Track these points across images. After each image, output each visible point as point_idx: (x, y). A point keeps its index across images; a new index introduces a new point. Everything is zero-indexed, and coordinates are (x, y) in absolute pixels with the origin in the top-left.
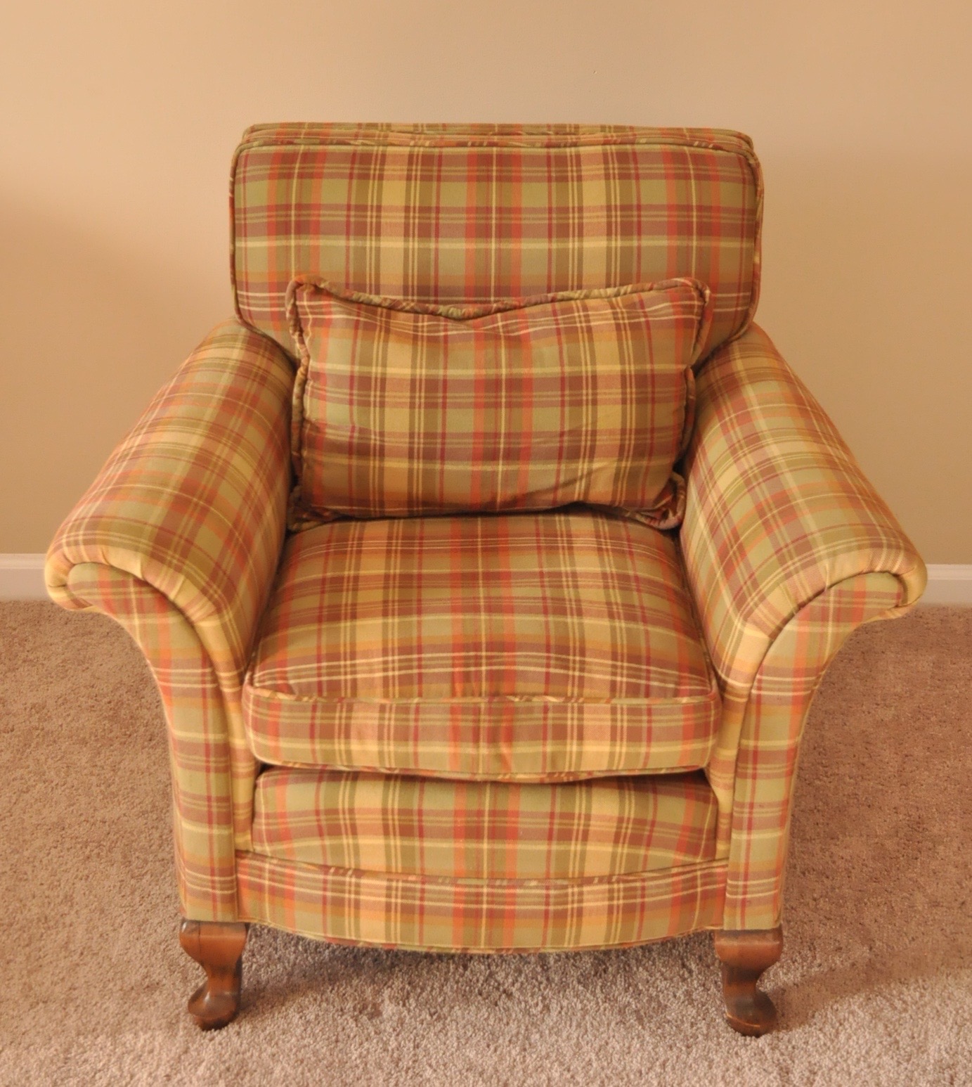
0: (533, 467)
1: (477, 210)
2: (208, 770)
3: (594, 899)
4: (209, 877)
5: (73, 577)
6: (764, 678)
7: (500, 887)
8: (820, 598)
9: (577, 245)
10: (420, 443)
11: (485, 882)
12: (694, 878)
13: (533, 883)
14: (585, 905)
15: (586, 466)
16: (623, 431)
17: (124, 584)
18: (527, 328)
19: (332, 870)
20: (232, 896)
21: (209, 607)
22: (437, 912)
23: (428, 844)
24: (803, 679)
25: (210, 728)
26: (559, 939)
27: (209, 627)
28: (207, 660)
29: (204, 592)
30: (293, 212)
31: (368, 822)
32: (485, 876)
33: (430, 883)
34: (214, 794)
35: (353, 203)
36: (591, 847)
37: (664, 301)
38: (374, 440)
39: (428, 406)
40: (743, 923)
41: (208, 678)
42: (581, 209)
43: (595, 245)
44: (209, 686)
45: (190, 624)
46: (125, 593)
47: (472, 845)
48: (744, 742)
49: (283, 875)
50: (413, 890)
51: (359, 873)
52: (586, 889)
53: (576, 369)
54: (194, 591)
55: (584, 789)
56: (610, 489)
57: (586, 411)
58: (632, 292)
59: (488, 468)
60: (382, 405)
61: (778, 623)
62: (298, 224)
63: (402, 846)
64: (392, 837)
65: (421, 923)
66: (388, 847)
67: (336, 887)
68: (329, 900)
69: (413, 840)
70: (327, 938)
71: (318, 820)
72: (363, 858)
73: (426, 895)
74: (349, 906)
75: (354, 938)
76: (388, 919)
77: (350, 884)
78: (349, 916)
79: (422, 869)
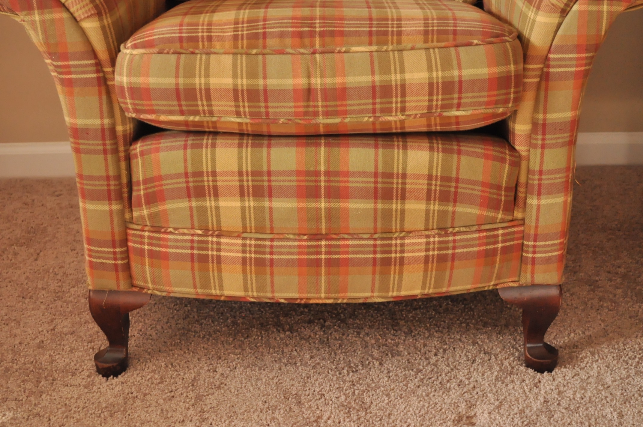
2: (104, 152)
3: (413, 250)
4: (111, 250)
7: (336, 240)
12: (495, 236)
14: (406, 255)
22: (285, 264)
23: (276, 203)
24: (583, 55)
25: (104, 114)
26: (385, 287)
27: (92, 27)
31: (227, 183)
33: (278, 240)
36: (409, 205)
47: (312, 204)
48: (536, 116)
49: (158, 239)
50: (265, 247)
51: (220, 233)
52: (407, 241)
63: (254, 207)
64: (246, 198)
65: (272, 274)
66: (243, 209)
67: (201, 245)
68: (196, 258)
69: (264, 201)
70: (197, 294)
71: (187, 182)
72: (223, 219)
73: (275, 250)
74: (213, 262)
75: (218, 292)
76: (244, 272)
77: (212, 242)
78: (213, 271)
79: (272, 228)
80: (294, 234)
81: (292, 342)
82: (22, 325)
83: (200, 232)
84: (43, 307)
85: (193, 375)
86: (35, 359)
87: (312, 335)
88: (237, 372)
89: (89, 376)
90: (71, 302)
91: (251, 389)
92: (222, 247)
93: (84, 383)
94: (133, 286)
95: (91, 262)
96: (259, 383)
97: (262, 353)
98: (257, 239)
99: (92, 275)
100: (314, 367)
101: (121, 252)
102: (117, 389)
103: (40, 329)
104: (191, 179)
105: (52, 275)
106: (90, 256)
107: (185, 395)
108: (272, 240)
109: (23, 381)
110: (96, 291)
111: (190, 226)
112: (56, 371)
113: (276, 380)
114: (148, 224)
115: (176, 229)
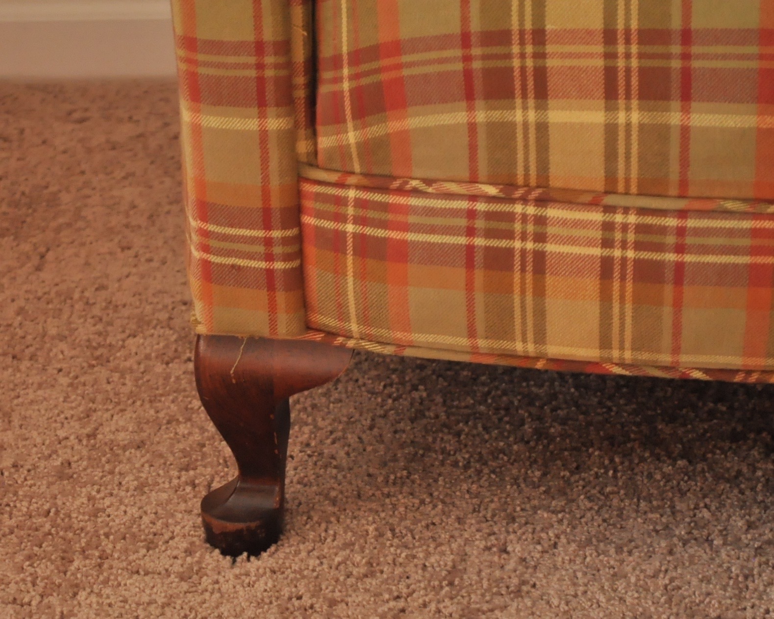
23: (699, 118)
33: (698, 213)
49: (382, 208)
50: (661, 231)
63: (641, 126)
64: (621, 102)
65: (678, 304)
66: (611, 130)
67: (494, 225)
68: (479, 258)
69: (667, 110)
70: (475, 351)
71: (467, 59)
72: (555, 158)
73: (689, 240)
74: (523, 270)
75: (531, 349)
76: (605, 296)
77: (524, 218)
78: (523, 292)
79: (684, 184)
80: (744, 200)
81: (696, 485)
82: (16, 422)
83: (492, 190)
84: (64, 381)
85: (449, 559)
86: (55, 505)
87: (745, 470)
88: (562, 555)
89: (189, 552)
90: (131, 371)
91: (602, 599)
92: (550, 230)
93: (177, 568)
94: (309, 327)
95: (206, 265)
96: (621, 585)
97: (621, 510)
98: (642, 211)
99: (207, 297)
100: (759, 551)
101: (285, 241)
102: (260, 585)
103: (62, 434)
104: (476, 51)
105: (79, 306)
106: (205, 248)
107: (433, 607)
108: (682, 214)
109: (29, 558)
110: (215, 340)
111: (466, 174)
112: (107, 535)
113: (662, 581)
114: (357, 168)
115: (428, 182)
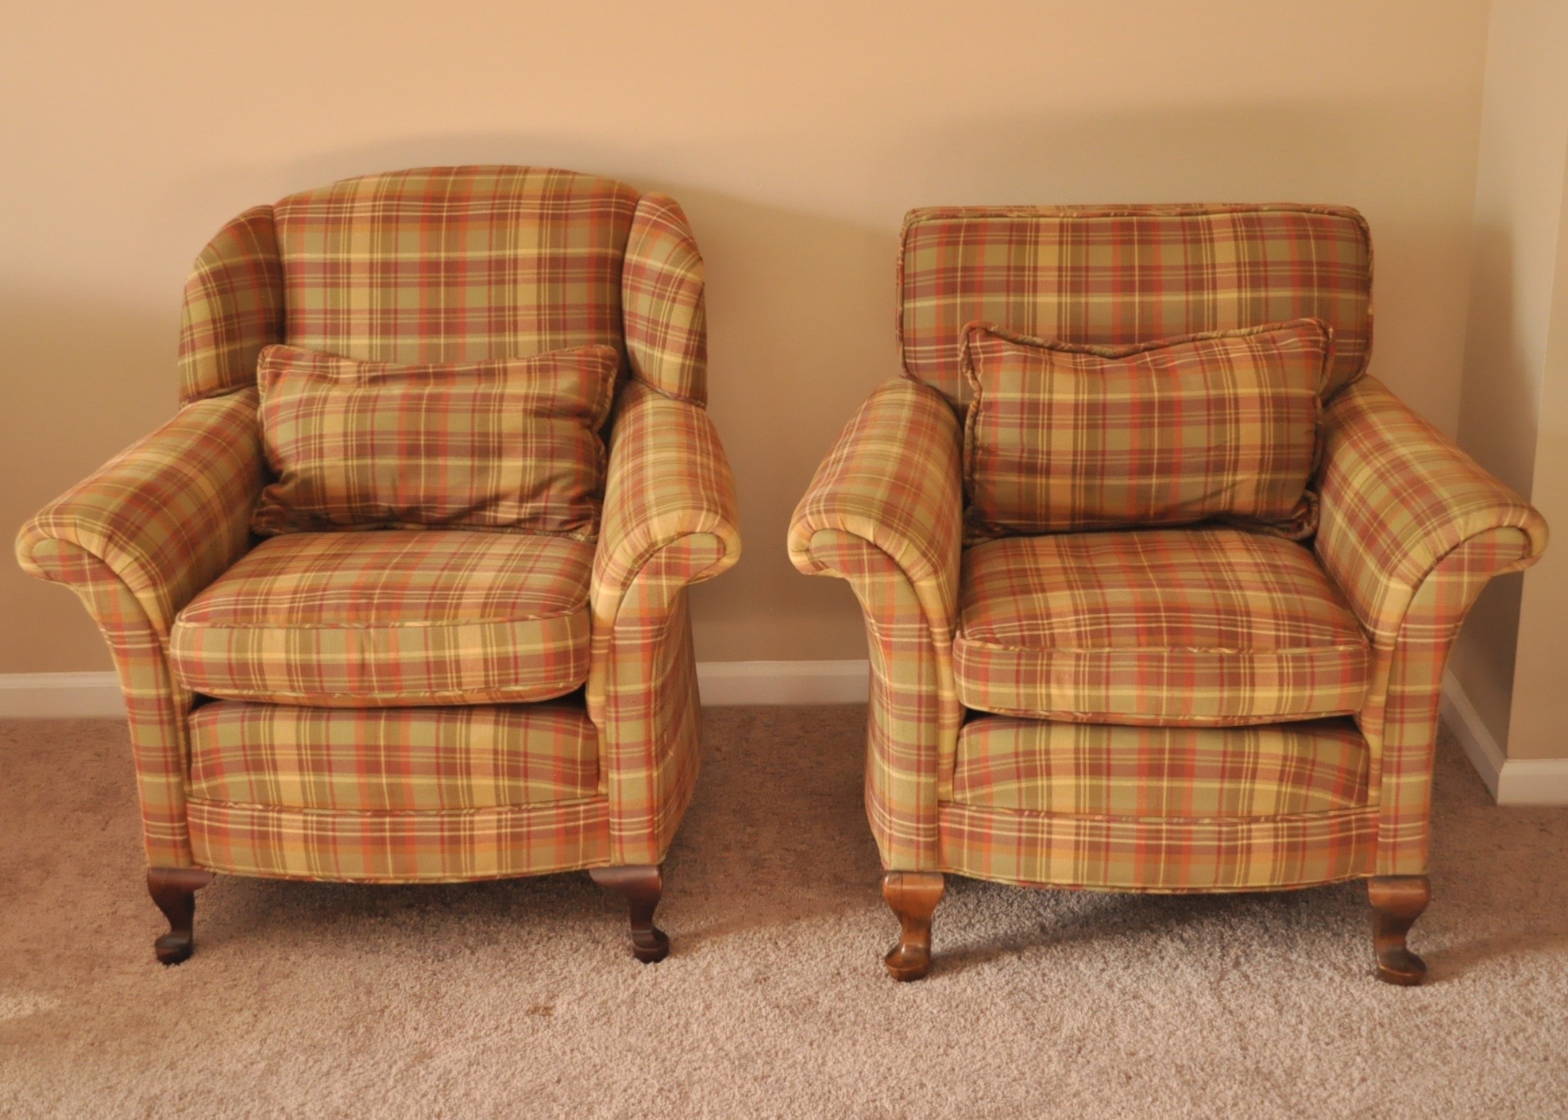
0: (1184, 480)
1: (1123, 268)
2: (919, 720)
3: (1262, 836)
4: (914, 825)
5: (816, 541)
6: (1409, 626)
7: (1178, 824)
8: (1457, 550)
9: (1211, 297)
10: (1082, 461)
11: (1164, 820)
12: (1349, 822)
13: (1207, 821)
14: (1253, 841)
15: (1230, 478)
16: (1263, 447)
17: (859, 547)
18: (1173, 361)
19: (1026, 813)
20: (933, 842)
21: (928, 568)
22: (1122, 848)
23: (1114, 783)
24: (1443, 626)
25: (924, 680)
26: (1230, 877)
27: (927, 586)
28: (923, 617)
29: (924, 555)
30: (959, 274)
31: (1062, 762)
32: (1164, 814)
33: (1115, 821)
34: (923, 743)
35: (1012, 264)
36: (1259, 786)
37: (1292, 336)
38: (1041, 460)
39: (1089, 427)
40: (1394, 867)
41: (924, 633)
42: (1214, 266)
43: (1227, 296)
44: (925, 640)
45: (910, 582)
46: (859, 555)
47: (1153, 783)
48: (1392, 688)
49: (982, 819)
50: (1100, 828)
51: (1050, 814)
52: (1253, 826)
53: (1220, 392)
54: (916, 554)
55: (1251, 733)
56: (1252, 498)
57: (1230, 429)
58: (1264, 331)
59: (1143, 481)
60: (1050, 427)
61: (1419, 575)
62: (964, 284)
